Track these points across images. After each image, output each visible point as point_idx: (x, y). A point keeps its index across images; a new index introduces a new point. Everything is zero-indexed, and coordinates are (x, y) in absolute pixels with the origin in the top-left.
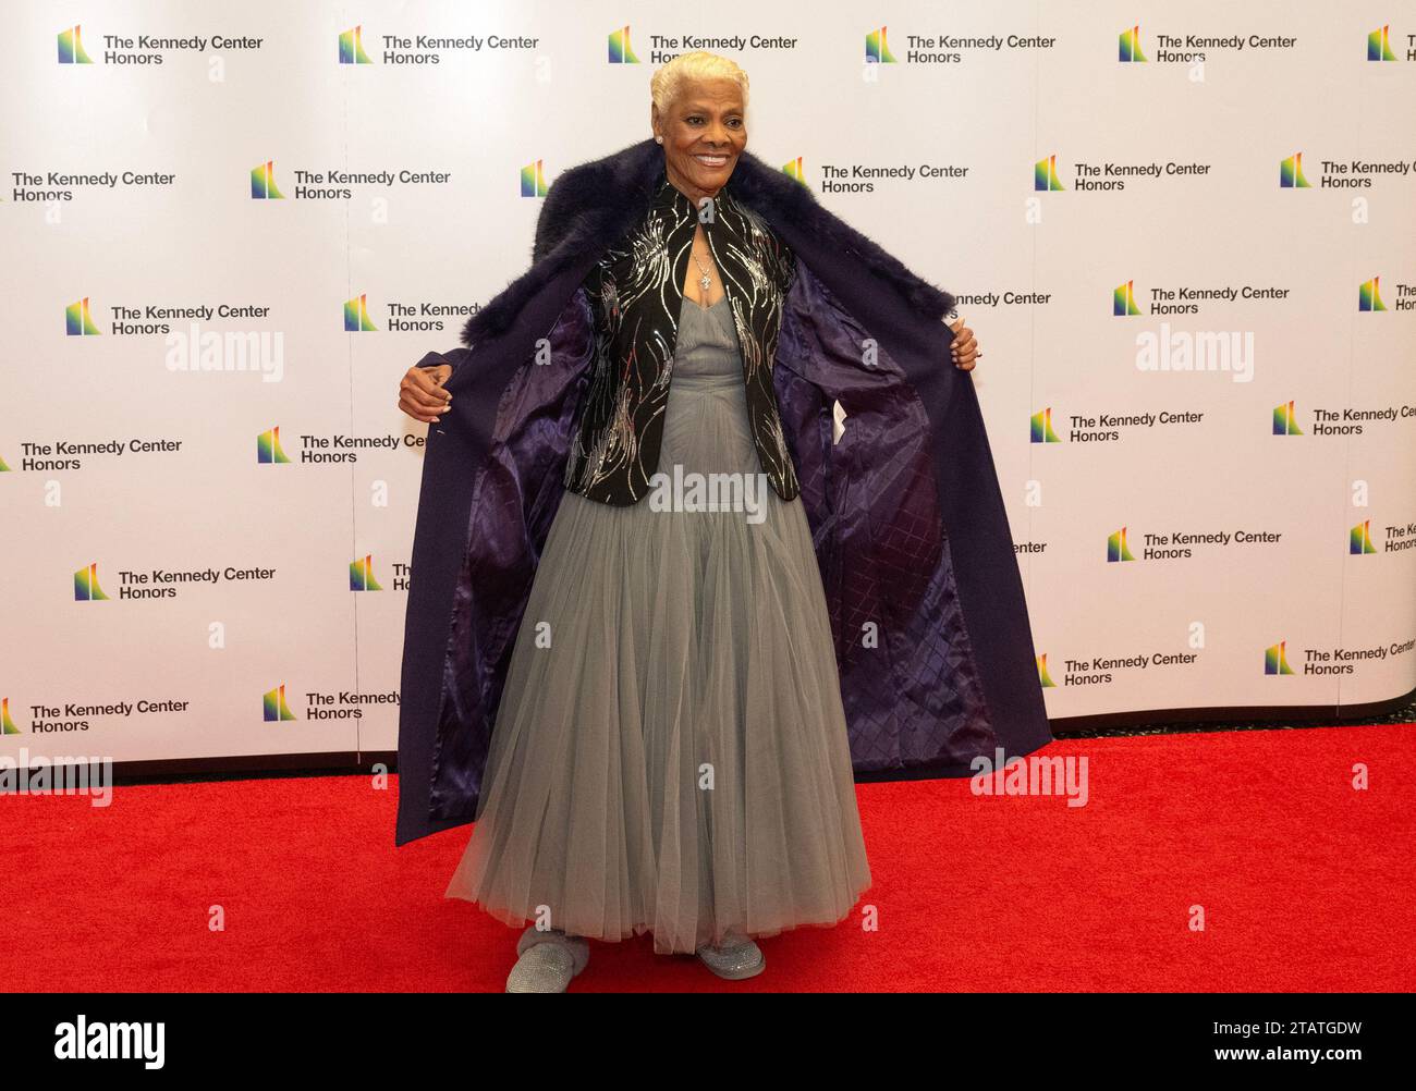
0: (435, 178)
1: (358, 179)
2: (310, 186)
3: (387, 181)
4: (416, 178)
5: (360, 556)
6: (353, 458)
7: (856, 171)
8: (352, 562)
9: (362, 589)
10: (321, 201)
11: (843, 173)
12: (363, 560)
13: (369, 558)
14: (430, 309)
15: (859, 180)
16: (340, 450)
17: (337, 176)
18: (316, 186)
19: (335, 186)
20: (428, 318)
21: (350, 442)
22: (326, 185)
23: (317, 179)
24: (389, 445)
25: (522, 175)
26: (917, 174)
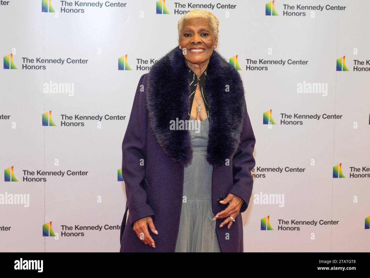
0: (81, 61)
1: (49, 61)
2: (29, 64)
3: (61, 63)
4: (73, 61)
5: (47, 222)
6: (45, 180)
7: (260, 61)
8: (44, 224)
9: (48, 236)
10: (33, 71)
11: (255, 62)
12: (48, 223)
13: (51, 223)
14: (79, 117)
15: (262, 65)
16: (40, 176)
17: (40, 60)
18: (31, 64)
19: (39, 64)
20: (78, 121)
21: (44, 173)
22: (35, 64)
23: (31, 61)
24: (60, 175)
25: (119, 61)
26: (286, 63)
